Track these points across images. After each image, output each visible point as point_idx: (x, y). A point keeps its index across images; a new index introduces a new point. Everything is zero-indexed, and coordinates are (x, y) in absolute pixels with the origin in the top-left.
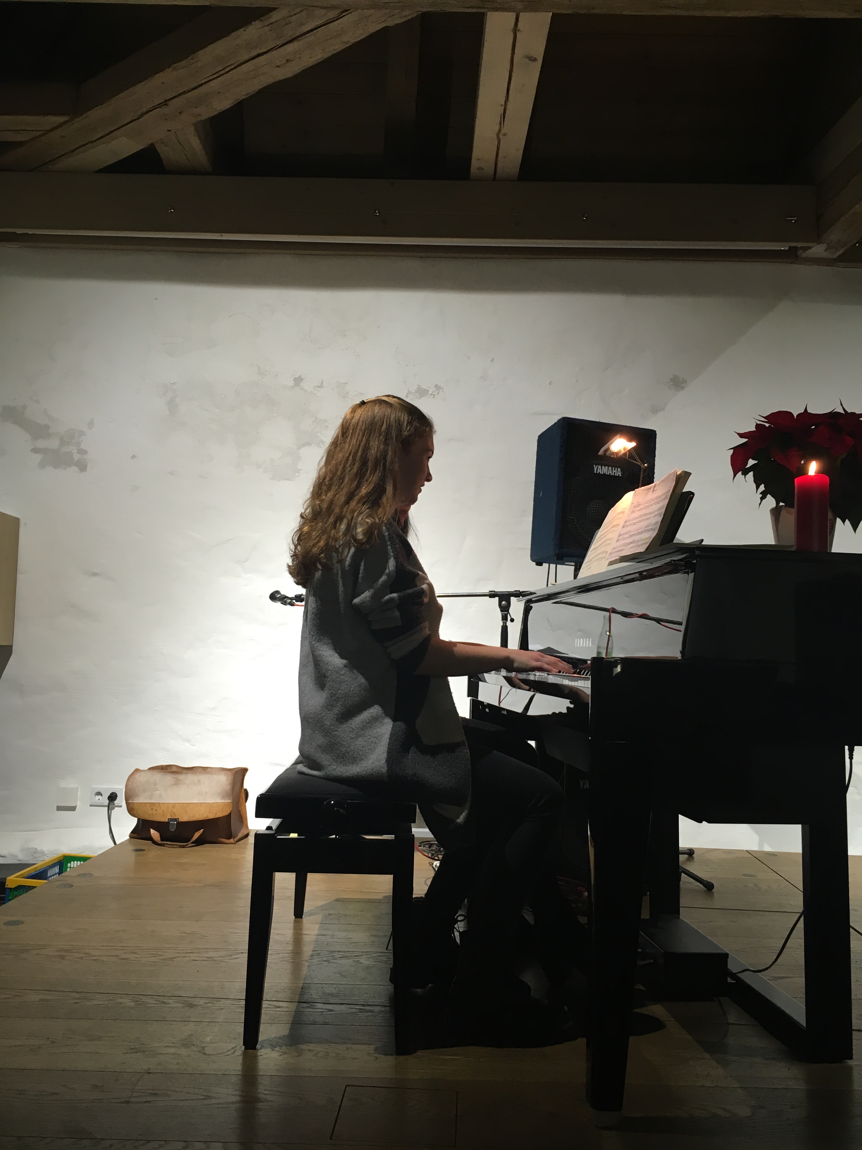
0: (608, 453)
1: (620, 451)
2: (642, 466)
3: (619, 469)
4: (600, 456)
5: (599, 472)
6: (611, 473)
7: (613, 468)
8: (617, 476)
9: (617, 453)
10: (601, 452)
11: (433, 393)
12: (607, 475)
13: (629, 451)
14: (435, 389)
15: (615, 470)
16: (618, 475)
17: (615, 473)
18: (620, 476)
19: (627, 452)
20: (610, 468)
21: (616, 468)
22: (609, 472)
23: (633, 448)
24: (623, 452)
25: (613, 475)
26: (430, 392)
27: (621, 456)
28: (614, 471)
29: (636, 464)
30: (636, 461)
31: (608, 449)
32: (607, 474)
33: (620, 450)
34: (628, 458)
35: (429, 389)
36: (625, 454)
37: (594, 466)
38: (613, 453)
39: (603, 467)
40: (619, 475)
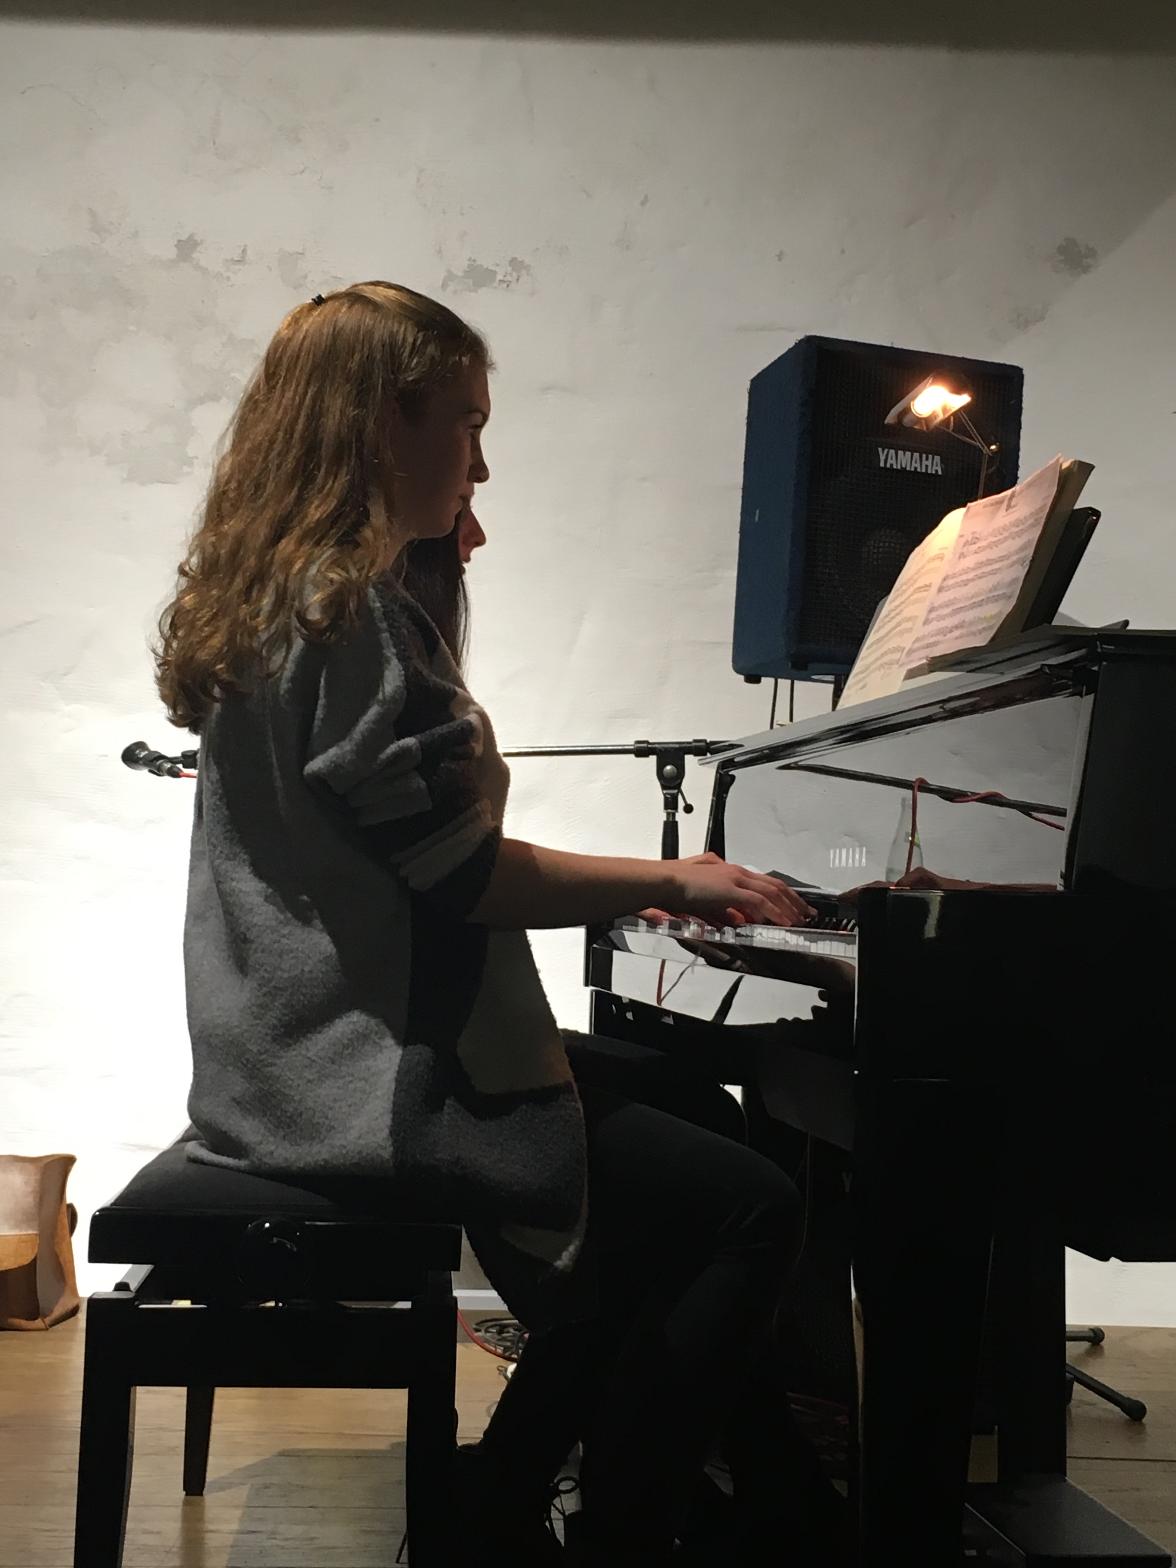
0: (906, 421)
1: (933, 416)
2: (985, 450)
3: (937, 458)
4: (889, 426)
5: (891, 465)
6: (918, 465)
7: (924, 456)
8: (931, 474)
9: (927, 420)
10: (890, 419)
11: (506, 279)
12: (910, 472)
13: (955, 414)
14: (510, 269)
15: (927, 459)
16: (934, 472)
17: (927, 466)
18: (940, 473)
19: (949, 418)
20: (916, 455)
21: (930, 456)
22: (914, 465)
23: (963, 408)
24: (941, 417)
25: (924, 471)
26: (500, 277)
27: (937, 428)
28: (925, 463)
29: (969, 444)
30: (973, 439)
31: (907, 410)
32: (908, 469)
33: (934, 413)
34: (953, 431)
35: (497, 269)
36: (946, 422)
37: (880, 450)
38: (919, 420)
39: (900, 453)
40: (937, 471)
